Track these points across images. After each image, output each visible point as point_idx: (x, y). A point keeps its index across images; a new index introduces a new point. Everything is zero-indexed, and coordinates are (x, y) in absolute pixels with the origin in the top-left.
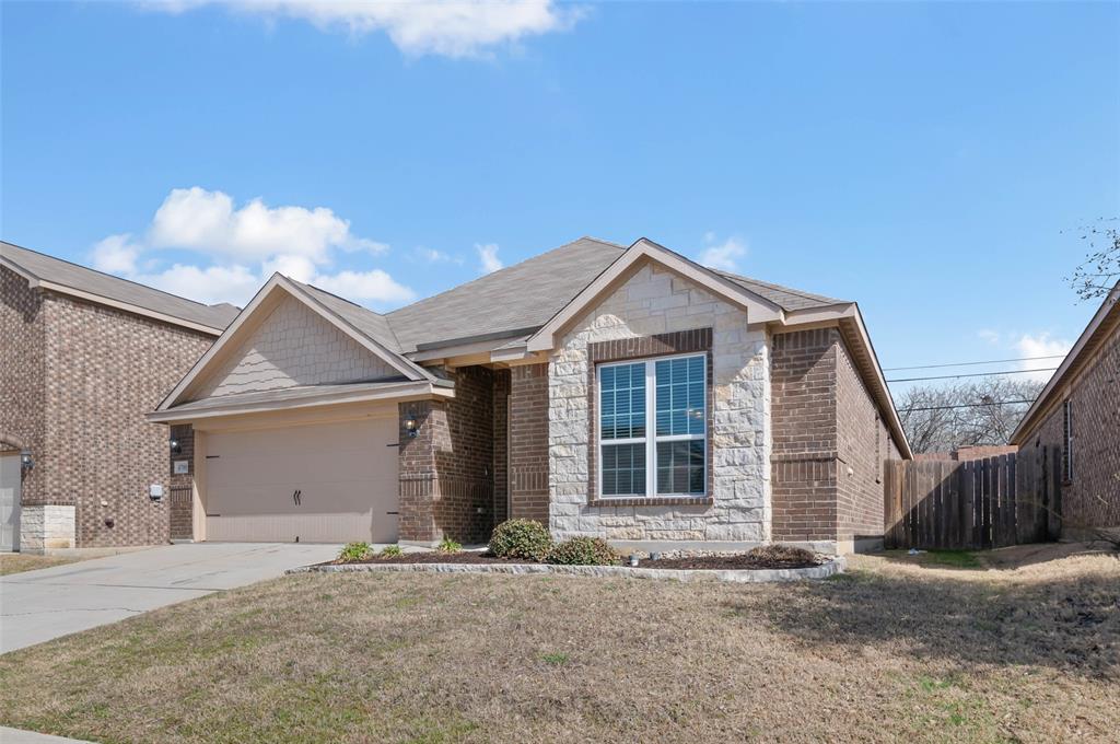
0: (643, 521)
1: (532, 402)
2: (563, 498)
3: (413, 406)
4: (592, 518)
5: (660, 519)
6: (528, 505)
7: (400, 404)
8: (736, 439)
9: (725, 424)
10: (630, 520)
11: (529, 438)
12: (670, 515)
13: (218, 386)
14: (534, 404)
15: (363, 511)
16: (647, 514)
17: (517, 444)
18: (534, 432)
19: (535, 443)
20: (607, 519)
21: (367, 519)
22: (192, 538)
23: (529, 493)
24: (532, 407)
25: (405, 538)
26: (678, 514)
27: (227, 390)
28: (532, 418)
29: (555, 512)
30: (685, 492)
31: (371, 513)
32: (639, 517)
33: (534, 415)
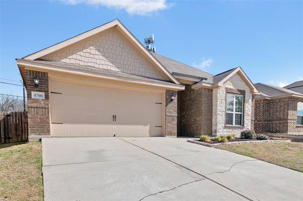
0: (234, 131)
1: (207, 98)
2: (220, 125)
3: (171, 92)
4: (225, 130)
5: (236, 131)
6: (206, 126)
7: (166, 90)
8: (248, 115)
9: (247, 111)
10: (232, 131)
11: (206, 108)
12: (238, 130)
13: (66, 57)
14: (208, 99)
15: (145, 125)
16: (234, 129)
17: (204, 109)
18: (207, 106)
19: (208, 110)
20: (228, 130)
21: (148, 128)
22: (50, 135)
23: (206, 123)
24: (207, 100)
25: (168, 135)
26: (239, 130)
27: (73, 62)
28: (207, 103)
29: (218, 128)
30: (238, 125)
31: (149, 126)
32: (233, 130)
33: (208, 102)
